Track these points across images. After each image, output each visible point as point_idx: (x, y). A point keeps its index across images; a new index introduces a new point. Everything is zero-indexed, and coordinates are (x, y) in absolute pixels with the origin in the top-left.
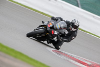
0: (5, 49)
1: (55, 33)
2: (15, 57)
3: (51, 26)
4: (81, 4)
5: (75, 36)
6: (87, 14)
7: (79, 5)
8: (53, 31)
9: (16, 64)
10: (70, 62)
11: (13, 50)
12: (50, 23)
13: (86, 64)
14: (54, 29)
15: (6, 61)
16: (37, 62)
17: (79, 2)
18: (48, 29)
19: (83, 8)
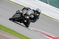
0: (4, 28)
1: (27, 18)
2: (10, 33)
3: (25, 13)
4: (49, 2)
5: (38, 19)
6: (53, 8)
7: (48, 3)
8: (26, 16)
9: (11, 37)
10: (43, 36)
11: (9, 29)
12: (24, 12)
13: (52, 37)
14: (27, 15)
15: (5, 35)
16: (23, 36)
17: (48, 1)
18: (23, 15)
19: (50, 4)
